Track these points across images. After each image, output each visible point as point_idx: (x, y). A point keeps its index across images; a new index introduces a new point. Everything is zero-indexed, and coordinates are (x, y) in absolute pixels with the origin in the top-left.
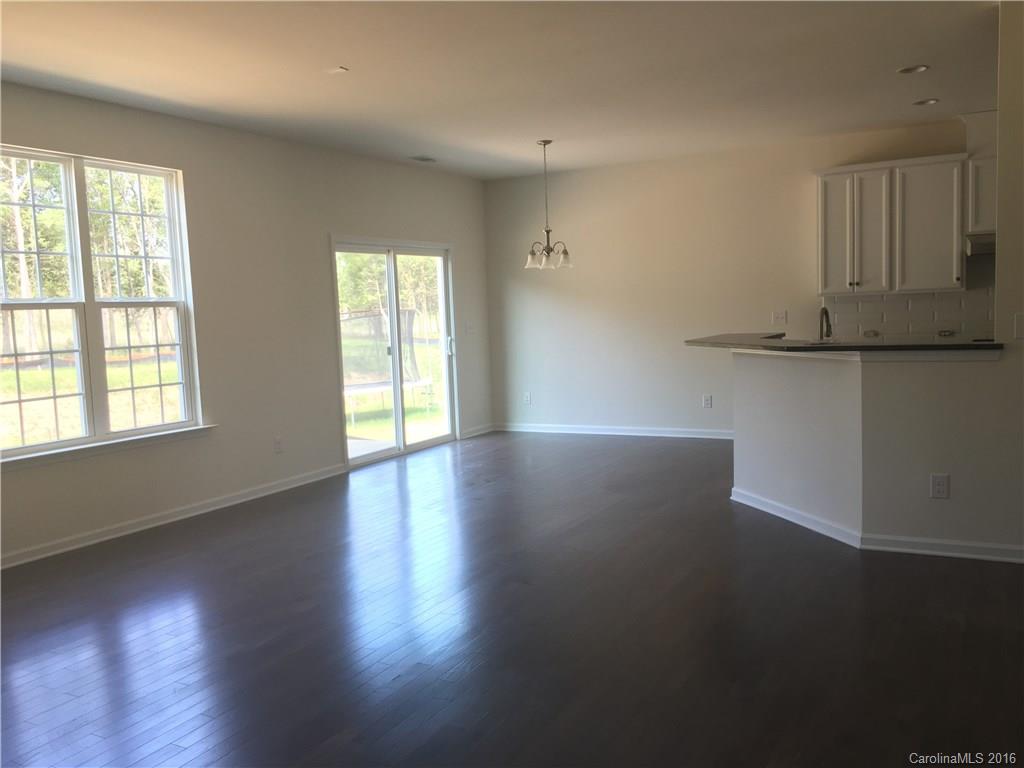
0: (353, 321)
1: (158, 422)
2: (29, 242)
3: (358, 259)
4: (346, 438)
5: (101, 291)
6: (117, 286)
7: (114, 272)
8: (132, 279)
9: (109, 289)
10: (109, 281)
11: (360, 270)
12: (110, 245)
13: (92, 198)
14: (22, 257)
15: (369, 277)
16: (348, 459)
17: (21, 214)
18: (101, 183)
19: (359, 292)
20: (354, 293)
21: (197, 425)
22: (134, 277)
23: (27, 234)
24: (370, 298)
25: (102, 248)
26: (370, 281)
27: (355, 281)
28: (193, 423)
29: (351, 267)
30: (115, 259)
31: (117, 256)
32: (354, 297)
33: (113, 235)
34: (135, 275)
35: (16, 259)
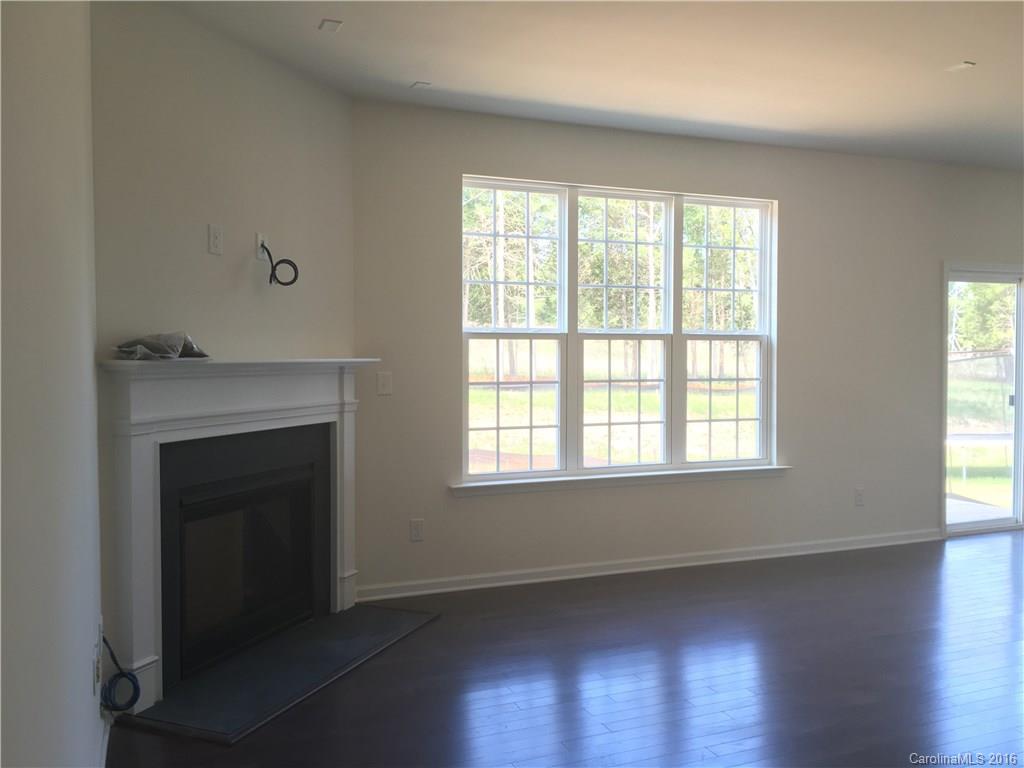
0: (977, 361)
1: (732, 456)
2: (659, 280)
3: (988, 291)
4: (945, 495)
5: (715, 323)
6: (730, 319)
7: (729, 307)
8: (744, 313)
9: (722, 321)
10: (723, 315)
11: (990, 303)
12: (727, 281)
13: (714, 237)
14: (651, 292)
15: (1001, 311)
16: (946, 526)
17: (654, 255)
18: (724, 223)
19: (988, 329)
20: (981, 330)
21: (770, 464)
22: (746, 311)
23: (657, 272)
24: (1001, 335)
25: (720, 283)
26: (1002, 316)
27: (982, 315)
28: (767, 461)
29: (979, 301)
30: (731, 293)
31: (734, 290)
32: (981, 335)
33: (731, 272)
34: (746, 309)
35: (647, 294)
